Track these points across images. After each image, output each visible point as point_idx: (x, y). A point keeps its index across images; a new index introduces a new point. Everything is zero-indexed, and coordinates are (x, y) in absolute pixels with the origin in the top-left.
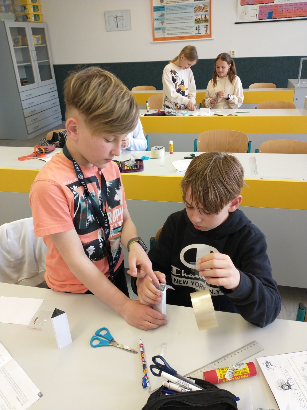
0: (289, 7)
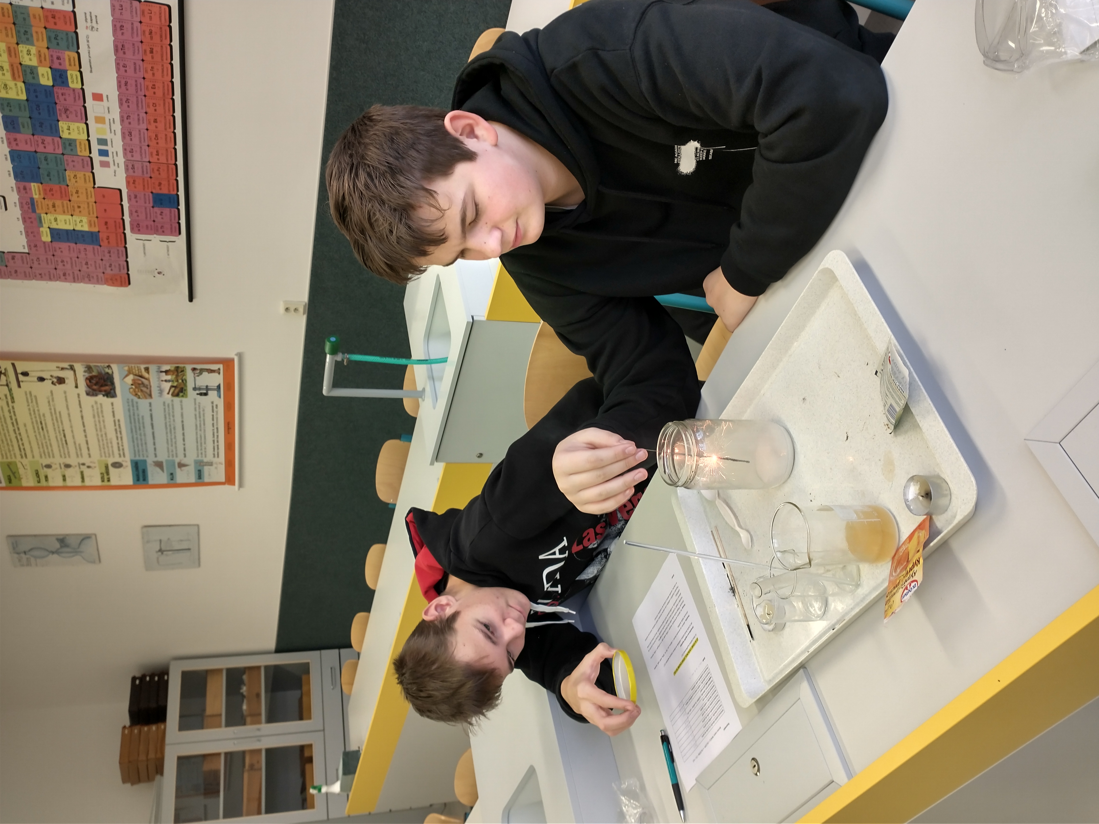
0: (136, 140)
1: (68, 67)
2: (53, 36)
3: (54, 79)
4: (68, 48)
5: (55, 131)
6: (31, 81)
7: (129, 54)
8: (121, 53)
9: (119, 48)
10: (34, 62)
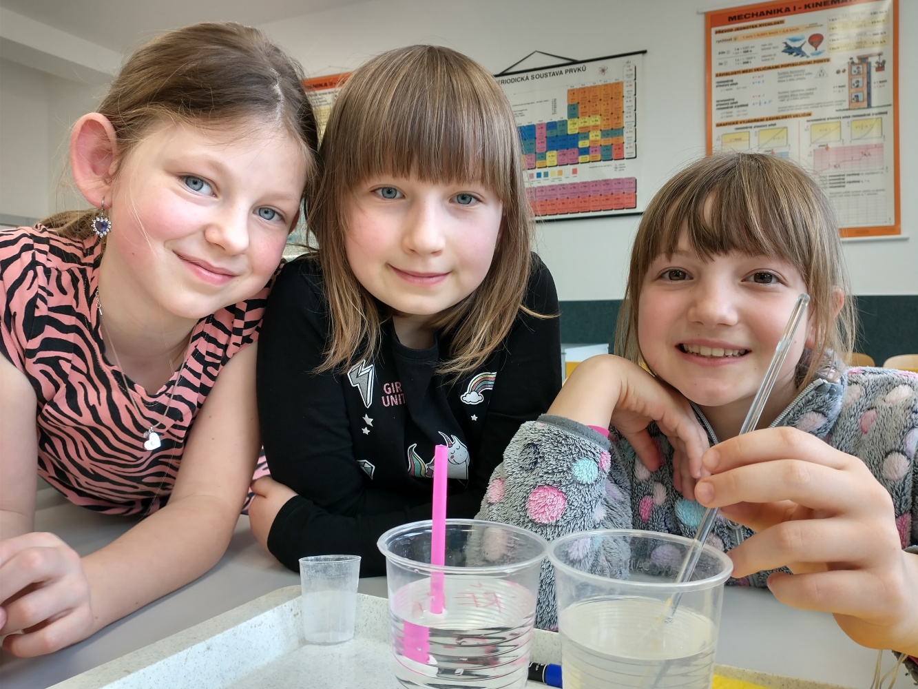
0: (549, 193)
1: (591, 155)
2: (608, 148)
3: (582, 148)
4: (602, 156)
5: (550, 148)
6: (580, 136)
7: (603, 188)
8: (604, 183)
9: (607, 182)
10: (591, 138)
